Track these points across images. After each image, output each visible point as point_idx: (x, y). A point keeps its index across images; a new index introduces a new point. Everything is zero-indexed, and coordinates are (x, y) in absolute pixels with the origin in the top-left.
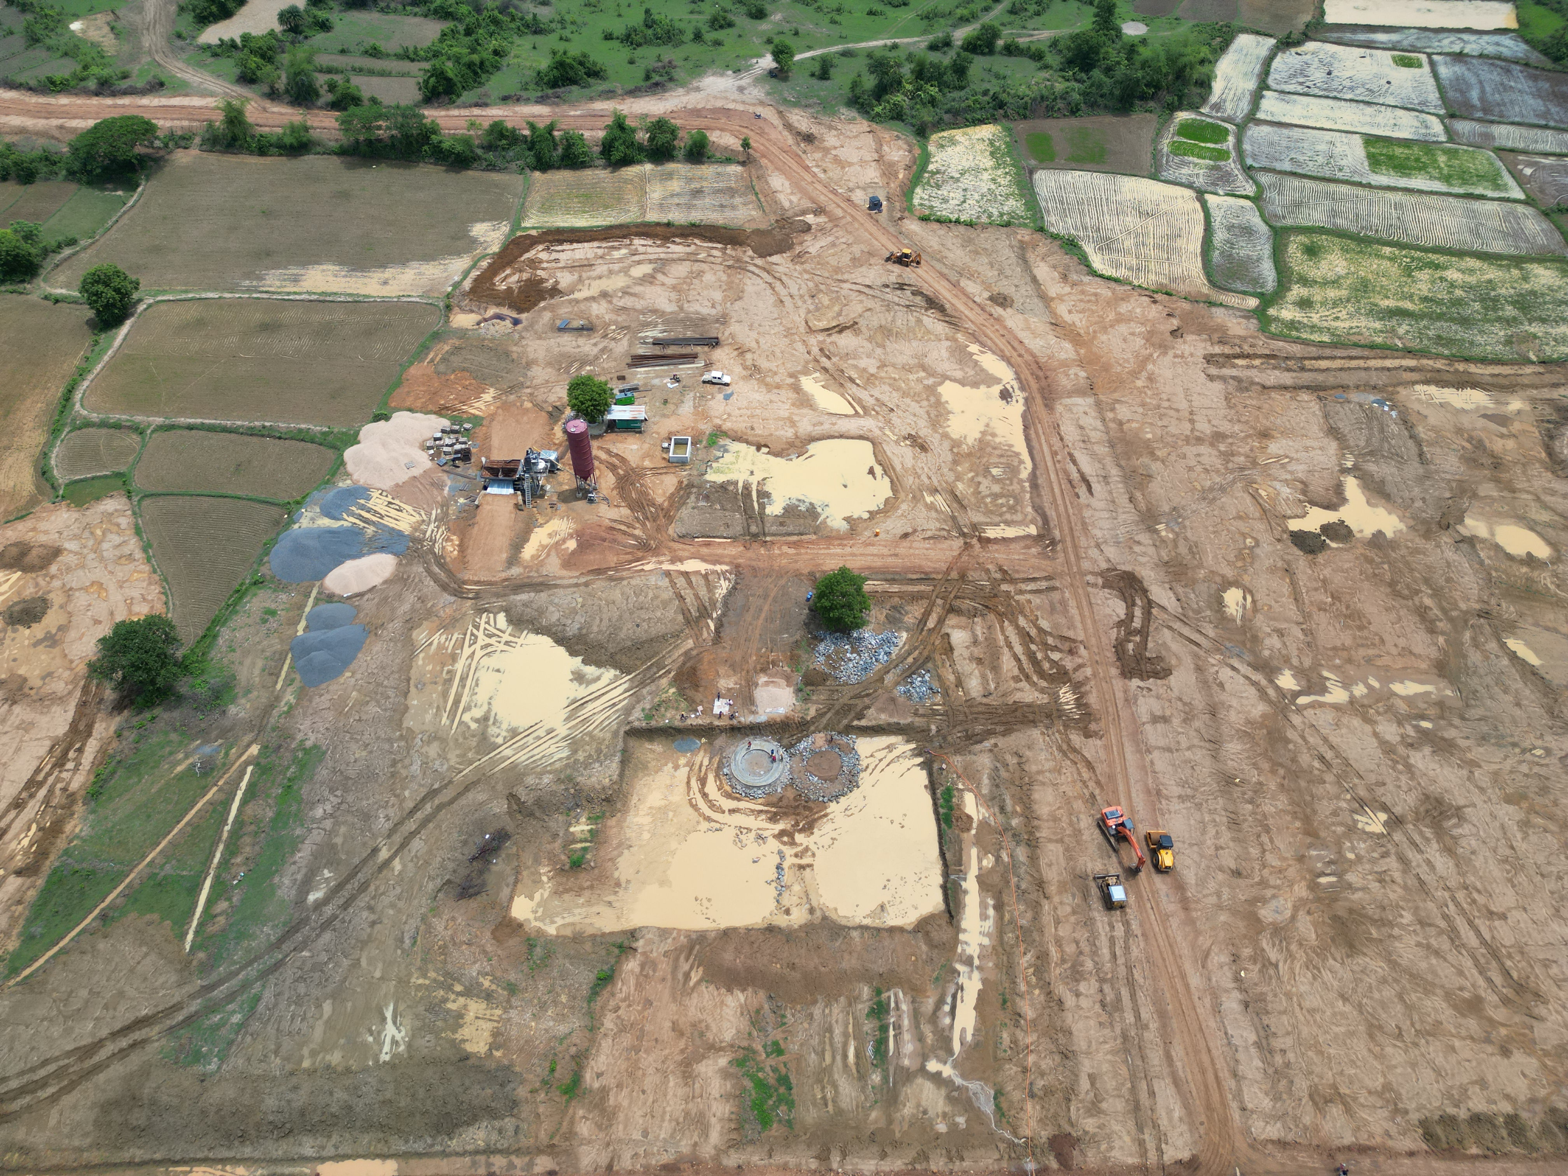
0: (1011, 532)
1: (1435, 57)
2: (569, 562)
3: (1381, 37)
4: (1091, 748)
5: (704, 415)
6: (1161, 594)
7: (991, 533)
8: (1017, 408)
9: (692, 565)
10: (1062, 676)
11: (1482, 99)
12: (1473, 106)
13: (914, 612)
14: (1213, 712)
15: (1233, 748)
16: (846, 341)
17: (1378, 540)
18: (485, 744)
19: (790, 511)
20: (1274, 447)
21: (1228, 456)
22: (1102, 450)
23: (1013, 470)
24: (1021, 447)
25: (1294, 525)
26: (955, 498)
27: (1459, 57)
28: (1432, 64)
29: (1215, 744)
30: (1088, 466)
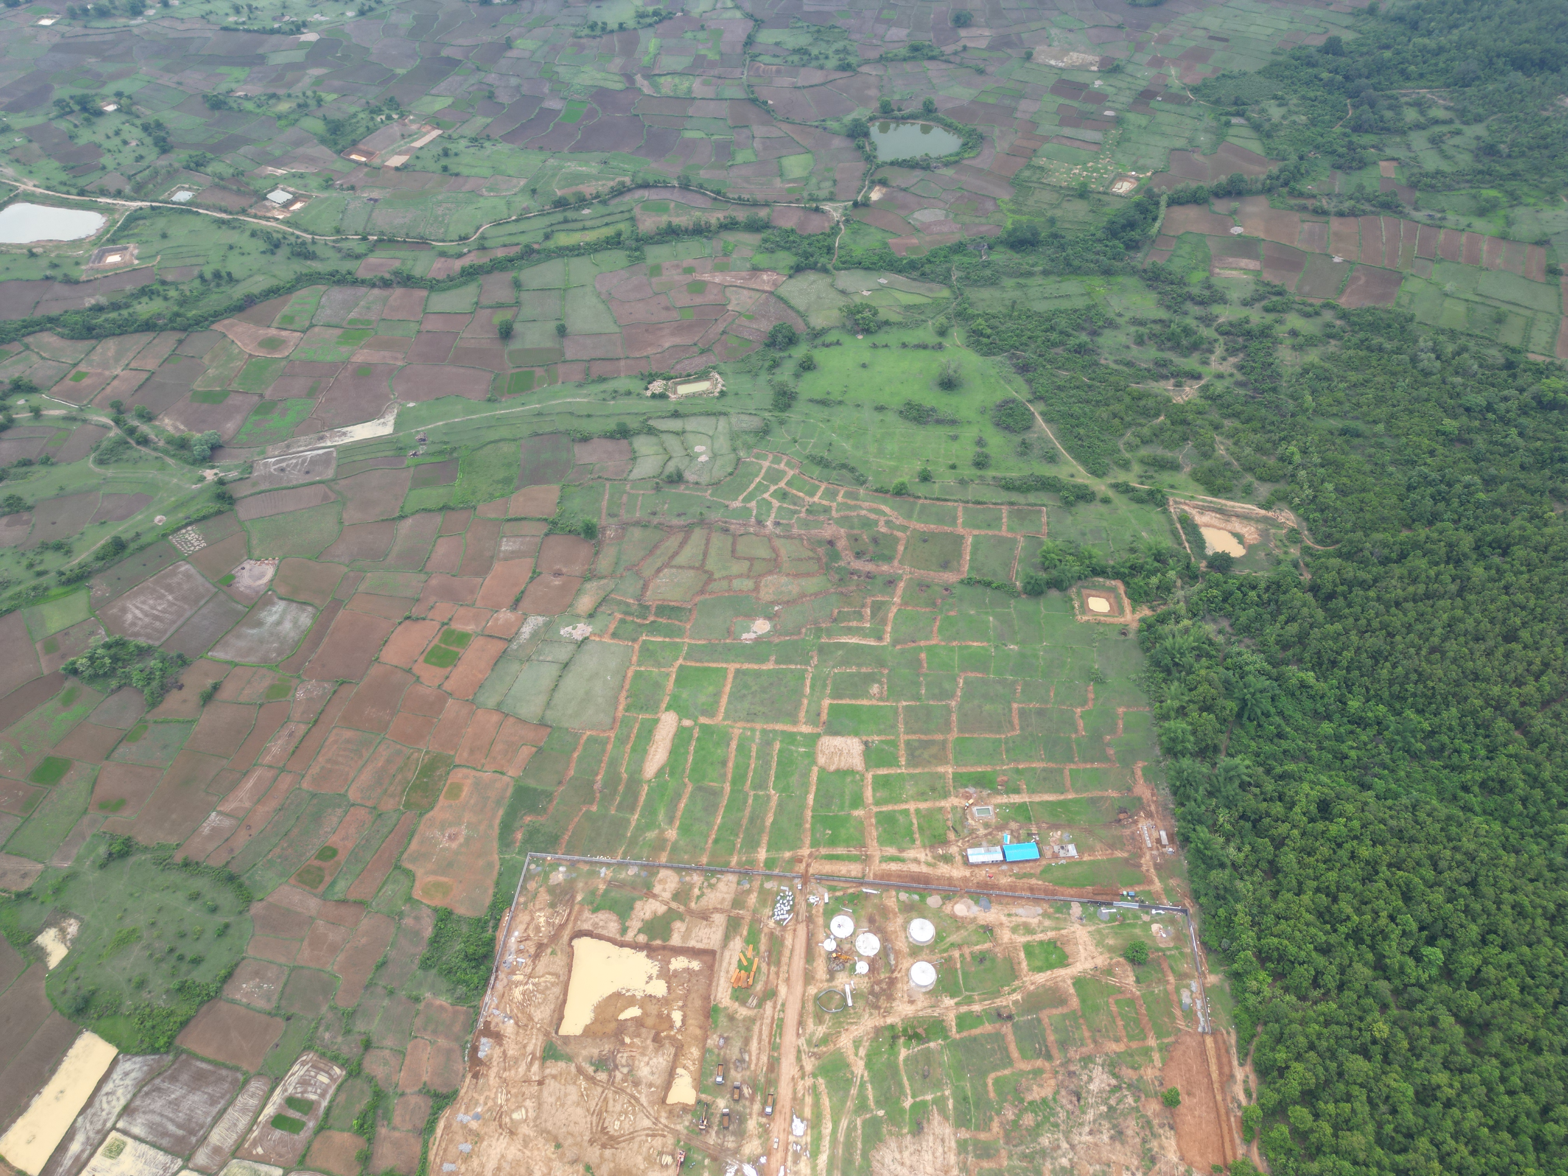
1: (120, 1125)
3: (75, 1147)
11: (179, 1126)
12: (183, 1137)
27: (127, 1110)
28: (125, 1132)
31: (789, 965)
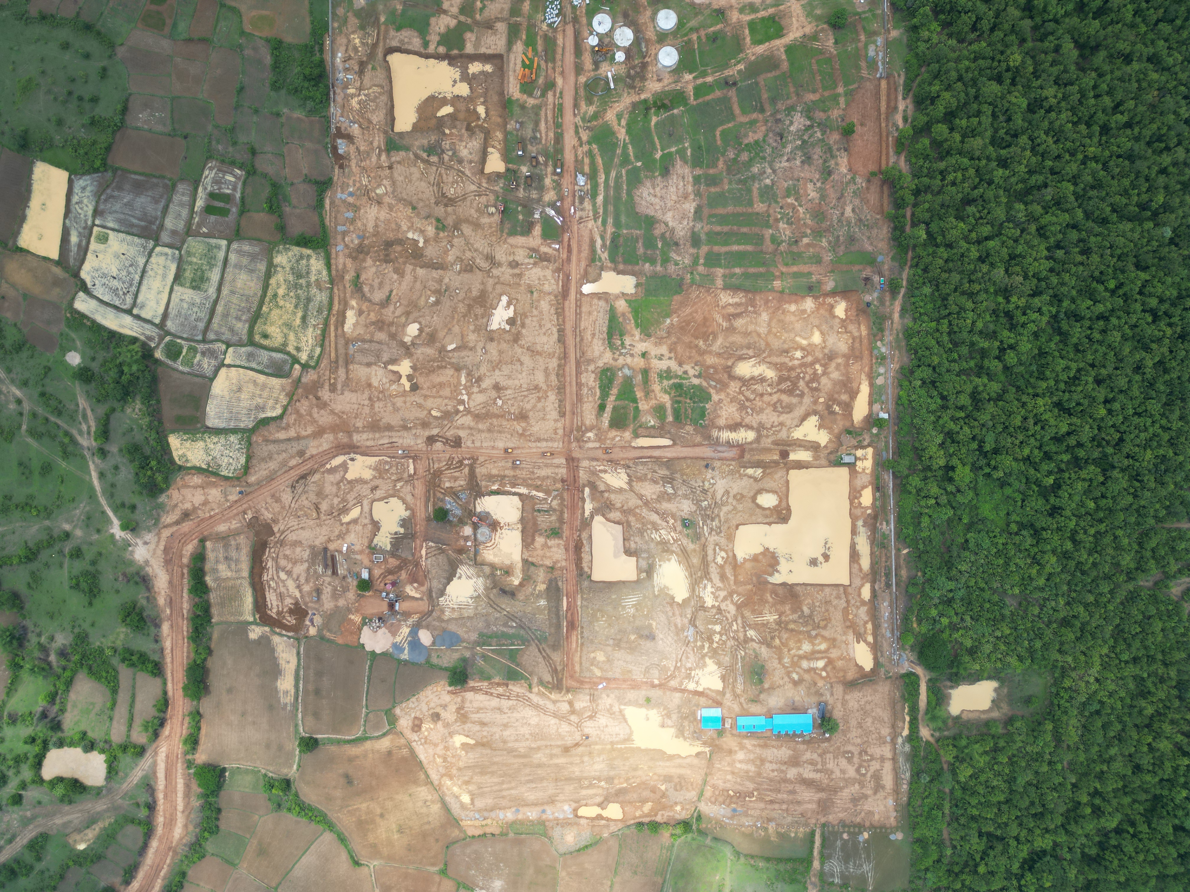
0: (411, 467)
1: (97, 222)
2: (421, 584)
4: (481, 459)
5: (361, 552)
6: (435, 432)
7: (412, 471)
8: (358, 457)
9: (423, 552)
10: (461, 462)
11: (140, 219)
12: (146, 226)
13: (439, 495)
14: (471, 428)
15: (480, 426)
16: (324, 506)
17: (414, 368)
18: (479, 596)
19: (402, 526)
20: (375, 383)
21: (379, 399)
22: (377, 435)
23: (386, 462)
24: (377, 459)
25: (408, 388)
26: (399, 480)
27: (98, 213)
28: (104, 227)
29: (480, 431)
30: (386, 441)
31: (562, 61)
